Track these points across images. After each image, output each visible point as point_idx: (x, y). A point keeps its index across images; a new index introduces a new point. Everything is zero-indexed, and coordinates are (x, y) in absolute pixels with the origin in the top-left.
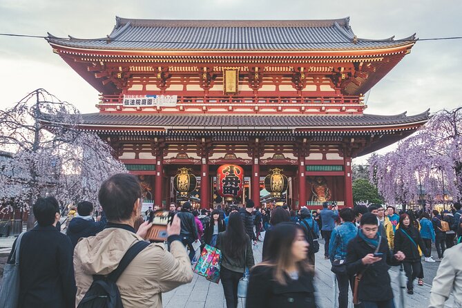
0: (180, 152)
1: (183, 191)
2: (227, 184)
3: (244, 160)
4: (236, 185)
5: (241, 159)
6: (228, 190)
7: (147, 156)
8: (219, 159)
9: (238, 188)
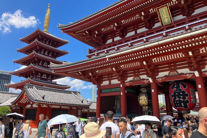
0: (135, 76)
1: (144, 106)
2: (175, 98)
3: (186, 74)
4: (184, 98)
5: (183, 74)
6: (177, 104)
7: (115, 82)
8: (164, 77)
9: (187, 102)
